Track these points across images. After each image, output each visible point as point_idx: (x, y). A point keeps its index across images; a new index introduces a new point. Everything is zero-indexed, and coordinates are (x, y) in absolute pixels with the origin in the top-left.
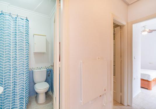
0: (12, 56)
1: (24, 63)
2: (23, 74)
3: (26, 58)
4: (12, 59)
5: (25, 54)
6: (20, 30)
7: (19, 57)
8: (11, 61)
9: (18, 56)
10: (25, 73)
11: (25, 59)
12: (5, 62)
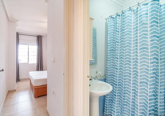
0: (132, 58)
1: (148, 68)
2: (147, 84)
3: (152, 61)
4: (132, 61)
5: (149, 54)
6: (142, 22)
7: (141, 59)
8: (132, 64)
9: (139, 58)
10: (149, 83)
11: (150, 61)
12: (125, 64)
